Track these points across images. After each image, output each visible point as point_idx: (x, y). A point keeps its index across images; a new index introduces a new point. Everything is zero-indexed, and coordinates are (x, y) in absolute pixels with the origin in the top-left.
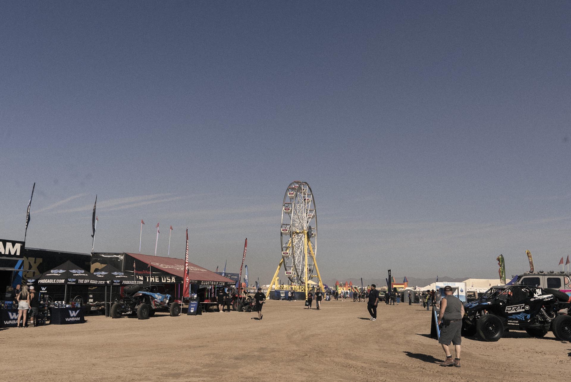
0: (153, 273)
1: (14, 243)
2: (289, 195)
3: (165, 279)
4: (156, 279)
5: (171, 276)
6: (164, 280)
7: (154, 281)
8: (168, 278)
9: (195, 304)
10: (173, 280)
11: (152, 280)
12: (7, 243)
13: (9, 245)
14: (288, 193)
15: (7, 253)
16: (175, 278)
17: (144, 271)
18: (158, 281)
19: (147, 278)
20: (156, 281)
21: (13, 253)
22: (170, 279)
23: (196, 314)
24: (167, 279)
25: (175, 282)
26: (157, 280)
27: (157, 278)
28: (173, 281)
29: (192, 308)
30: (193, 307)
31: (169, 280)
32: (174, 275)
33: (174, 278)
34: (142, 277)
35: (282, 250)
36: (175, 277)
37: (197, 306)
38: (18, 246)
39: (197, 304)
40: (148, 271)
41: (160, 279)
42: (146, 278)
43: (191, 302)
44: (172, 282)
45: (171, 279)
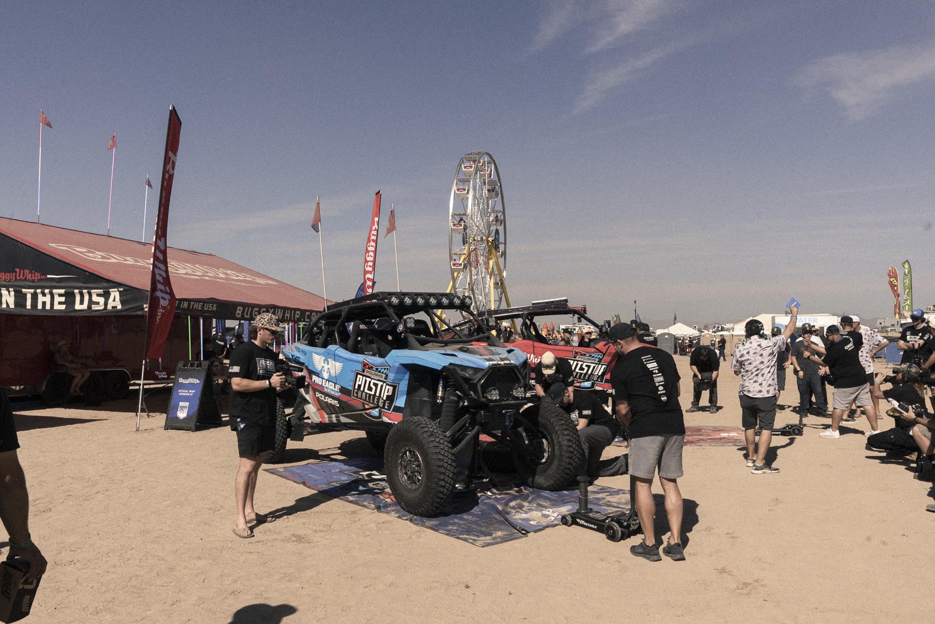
0: (48, 276)
2: (464, 170)
3: (86, 298)
4: (57, 299)
5: (105, 284)
6: (82, 302)
7: (48, 307)
8: (98, 295)
9: (191, 386)
10: (115, 301)
11: (44, 303)
14: (463, 166)
16: (120, 292)
17: (18, 270)
18: (63, 307)
19: (29, 297)
20: (57, 307)
22: (101, 300)
23: (193, 426)
24: (95, 298)
25: (119, 307)
26: (60, 303)
27: (60, 295)
28: (114, 304)
29: (181, 404)
30: (185, 399)
31: (98, 303)
32: (117, 285)
33: (117, 295)
34: (12, 293)
36: (122, 289)
37: (199, 396)
39: (200, 388)
40: (30, 273)
41: (70, 298)
42: (26, 295)
43: (181, 380)
44: (109, 307)
45: (106, 295)
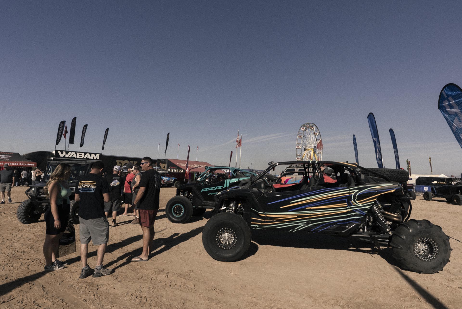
1: (95, 154)
10: (182, 171)
12: (92, 154)
13: (93, 155)
15: (92, 158)
21: (95, 158)
31: (179, 171)
35: (297, 157)
38: (98, 156)
